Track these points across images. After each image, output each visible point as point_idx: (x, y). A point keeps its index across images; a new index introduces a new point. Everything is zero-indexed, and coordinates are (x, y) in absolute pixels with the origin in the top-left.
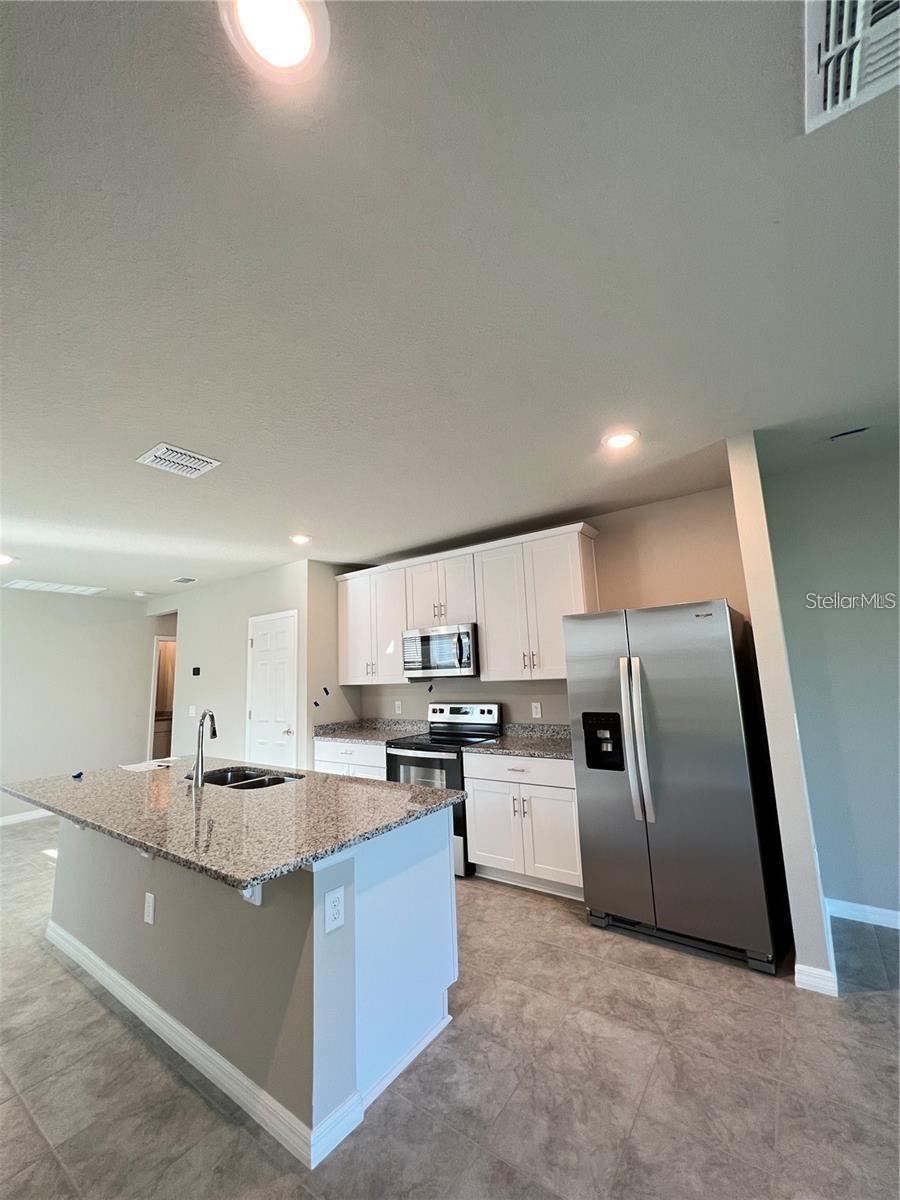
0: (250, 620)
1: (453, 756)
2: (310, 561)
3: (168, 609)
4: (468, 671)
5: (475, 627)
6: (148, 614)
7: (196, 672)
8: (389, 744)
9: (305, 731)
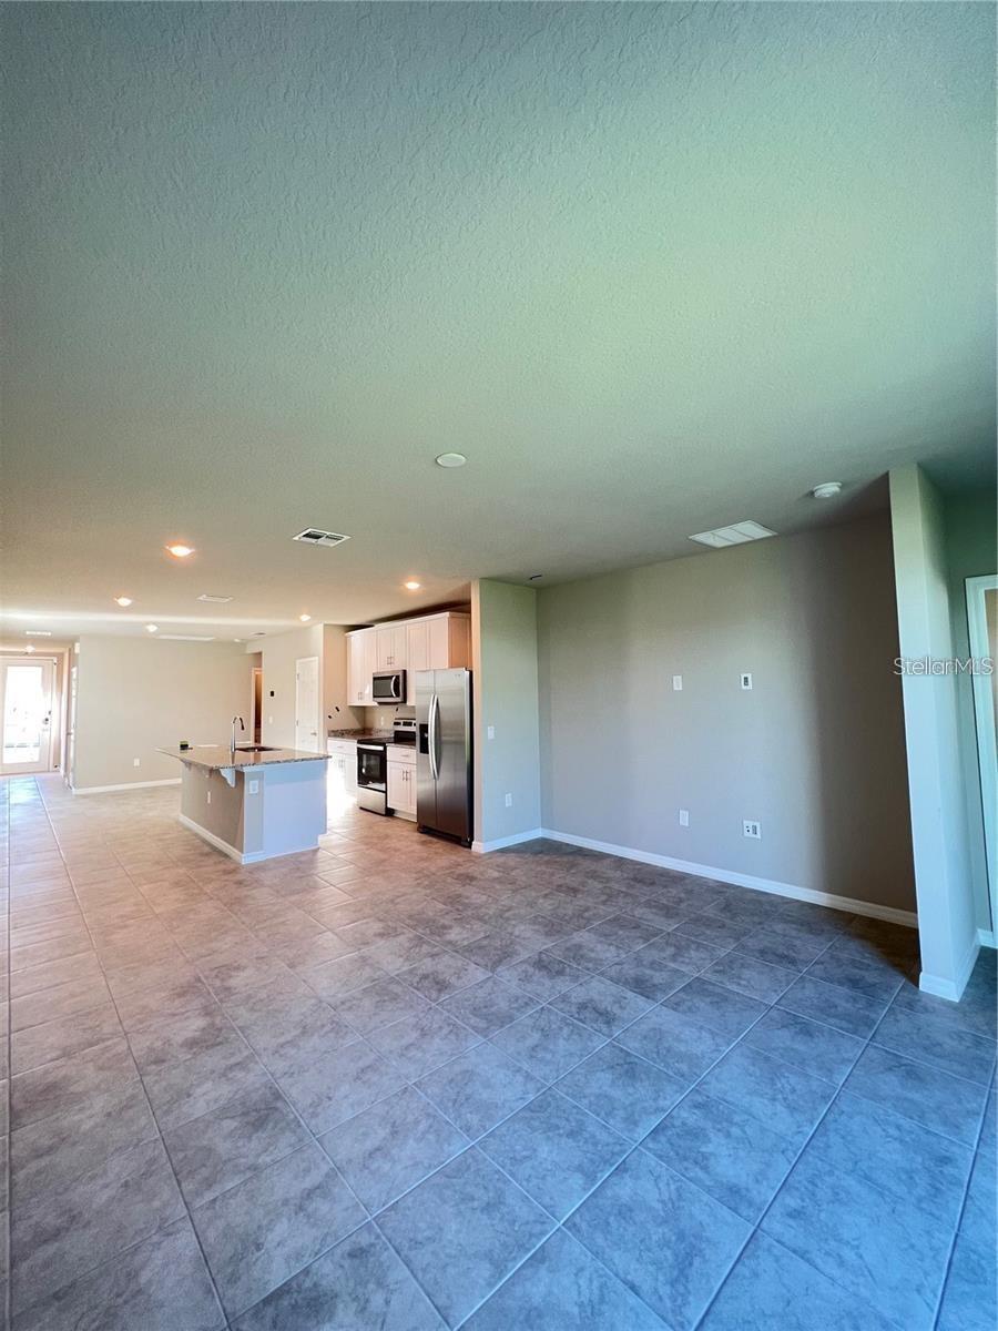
0: (298, 662)
1: (381, 748)
2: (325, 625)
3: (257, 651)
4: (399, 700)
5: (405, 672)
6: (249, 652)
7: (272, 694)
8: (359, 742)
9: (322, 733)
